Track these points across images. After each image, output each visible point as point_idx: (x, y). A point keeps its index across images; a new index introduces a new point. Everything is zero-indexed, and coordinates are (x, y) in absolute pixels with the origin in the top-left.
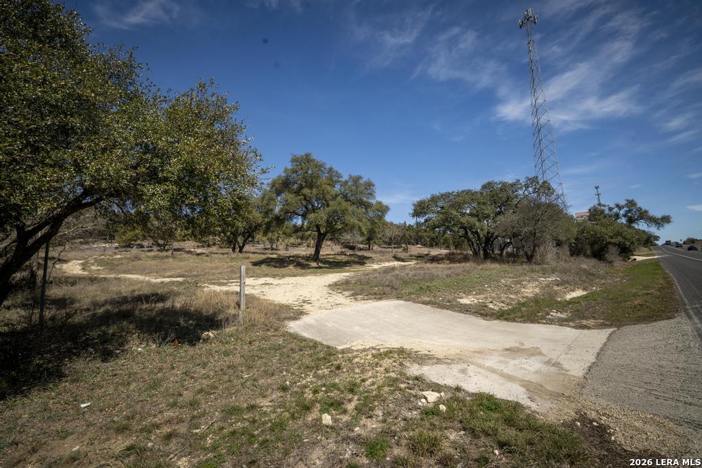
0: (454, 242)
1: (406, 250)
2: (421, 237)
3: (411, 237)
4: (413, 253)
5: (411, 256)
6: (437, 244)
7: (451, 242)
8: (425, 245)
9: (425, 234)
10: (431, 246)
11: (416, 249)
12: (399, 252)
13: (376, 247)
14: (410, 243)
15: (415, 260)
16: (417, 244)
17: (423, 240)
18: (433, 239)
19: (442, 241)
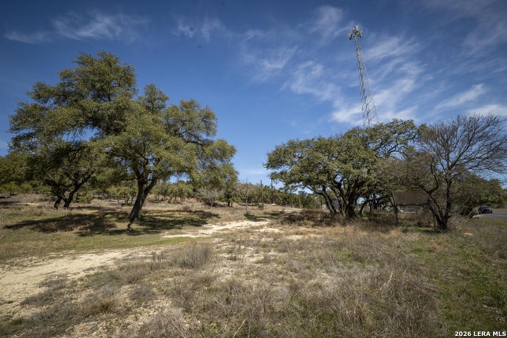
0: (302, 202)
1: (261, 207)
2: (276, 197)
3: (267, 196)
4: (267, 211)
5: (265, 213)
6: (289, 203)
7: (300, 202)
8: (278, 204)
9: (278, 194)
10: (284, 204)
11: (271, 208)
12: (254, 210)
13: (235, 204)
14: (266, 202)
15: (269, 218)
16: (272, 203)
17: (277, 200)
18: (285, 199)
19: (292, 200)
